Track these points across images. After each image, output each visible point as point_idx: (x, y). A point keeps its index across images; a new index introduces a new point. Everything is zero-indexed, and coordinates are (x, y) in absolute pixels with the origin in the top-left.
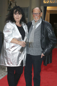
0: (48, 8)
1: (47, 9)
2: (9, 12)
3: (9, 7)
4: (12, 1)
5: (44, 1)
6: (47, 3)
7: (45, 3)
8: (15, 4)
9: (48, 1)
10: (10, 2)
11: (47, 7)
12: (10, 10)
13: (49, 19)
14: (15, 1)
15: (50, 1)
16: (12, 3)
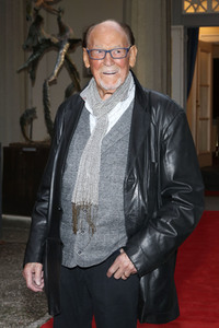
0: (206, 34)
1: (200, 38)
2: (30, 54)
3: (30, 35)
4: (42, 6)
5: (186, 4)
6: (201, 10)
7: (191, 10)
8: (59, 19)
9: (205, 4)
10: (37, 11)
11: (201, 29)
12: (35, 44)
13: (209, 82)
14: (56, 7)
15: (214, 4)
16: (42, 13)
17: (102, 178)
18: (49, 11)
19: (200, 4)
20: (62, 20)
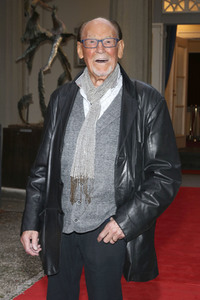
0: (183, 31)
1: (178, 35)
2: (27, 46)
3: (28, 29)
4: (38, 3)
5: (166, 4)
6: (179, 10)
7: (170, 10)
8: (53, 15)
9: (182, 4)
10: (34, 8)
11: (179, 26)
12: (32, 37)
13: (185, 74)
14: (50, 4)
15: (191, 4)
16: (39, 10)
17: (97, 155)
18: (44, 8)
19: (178, 4)
20: (56, 16)
